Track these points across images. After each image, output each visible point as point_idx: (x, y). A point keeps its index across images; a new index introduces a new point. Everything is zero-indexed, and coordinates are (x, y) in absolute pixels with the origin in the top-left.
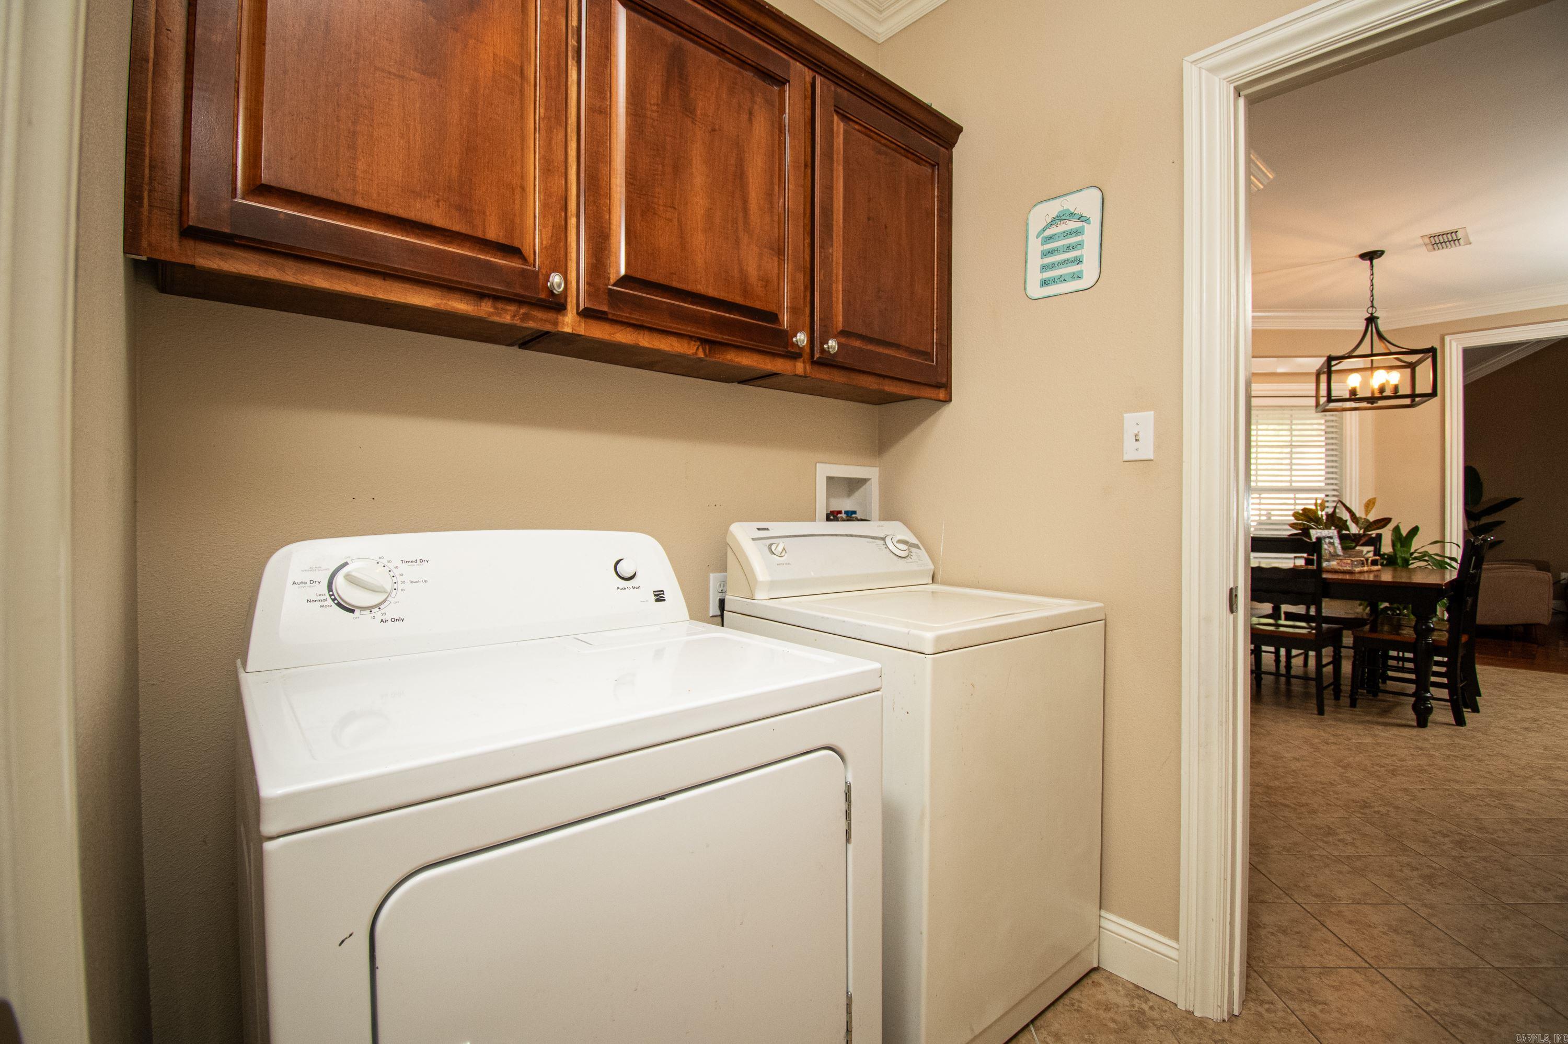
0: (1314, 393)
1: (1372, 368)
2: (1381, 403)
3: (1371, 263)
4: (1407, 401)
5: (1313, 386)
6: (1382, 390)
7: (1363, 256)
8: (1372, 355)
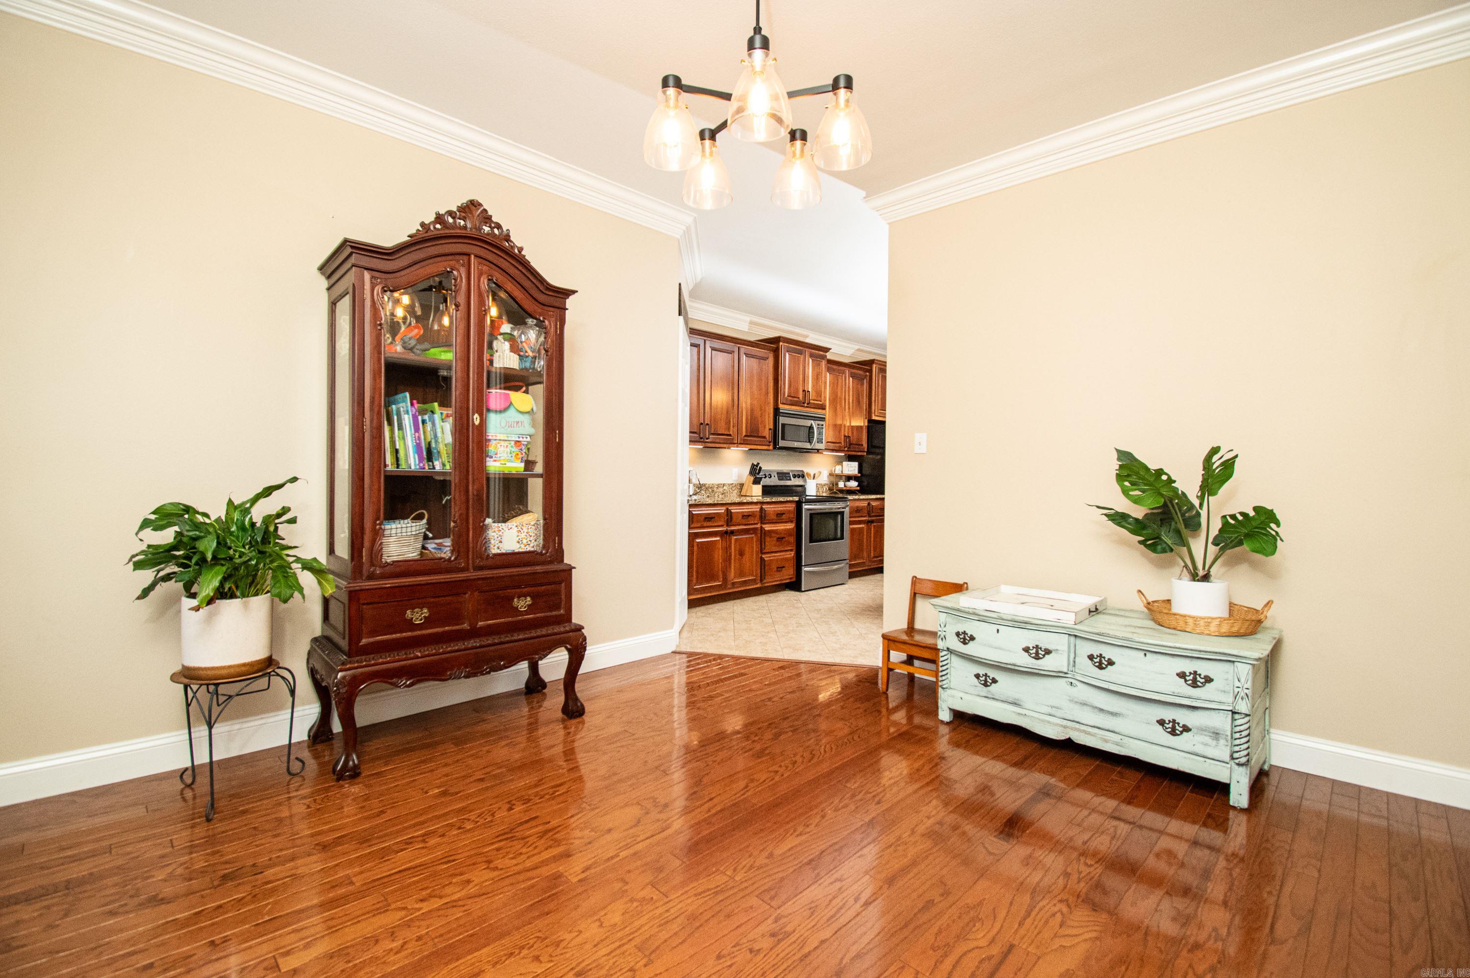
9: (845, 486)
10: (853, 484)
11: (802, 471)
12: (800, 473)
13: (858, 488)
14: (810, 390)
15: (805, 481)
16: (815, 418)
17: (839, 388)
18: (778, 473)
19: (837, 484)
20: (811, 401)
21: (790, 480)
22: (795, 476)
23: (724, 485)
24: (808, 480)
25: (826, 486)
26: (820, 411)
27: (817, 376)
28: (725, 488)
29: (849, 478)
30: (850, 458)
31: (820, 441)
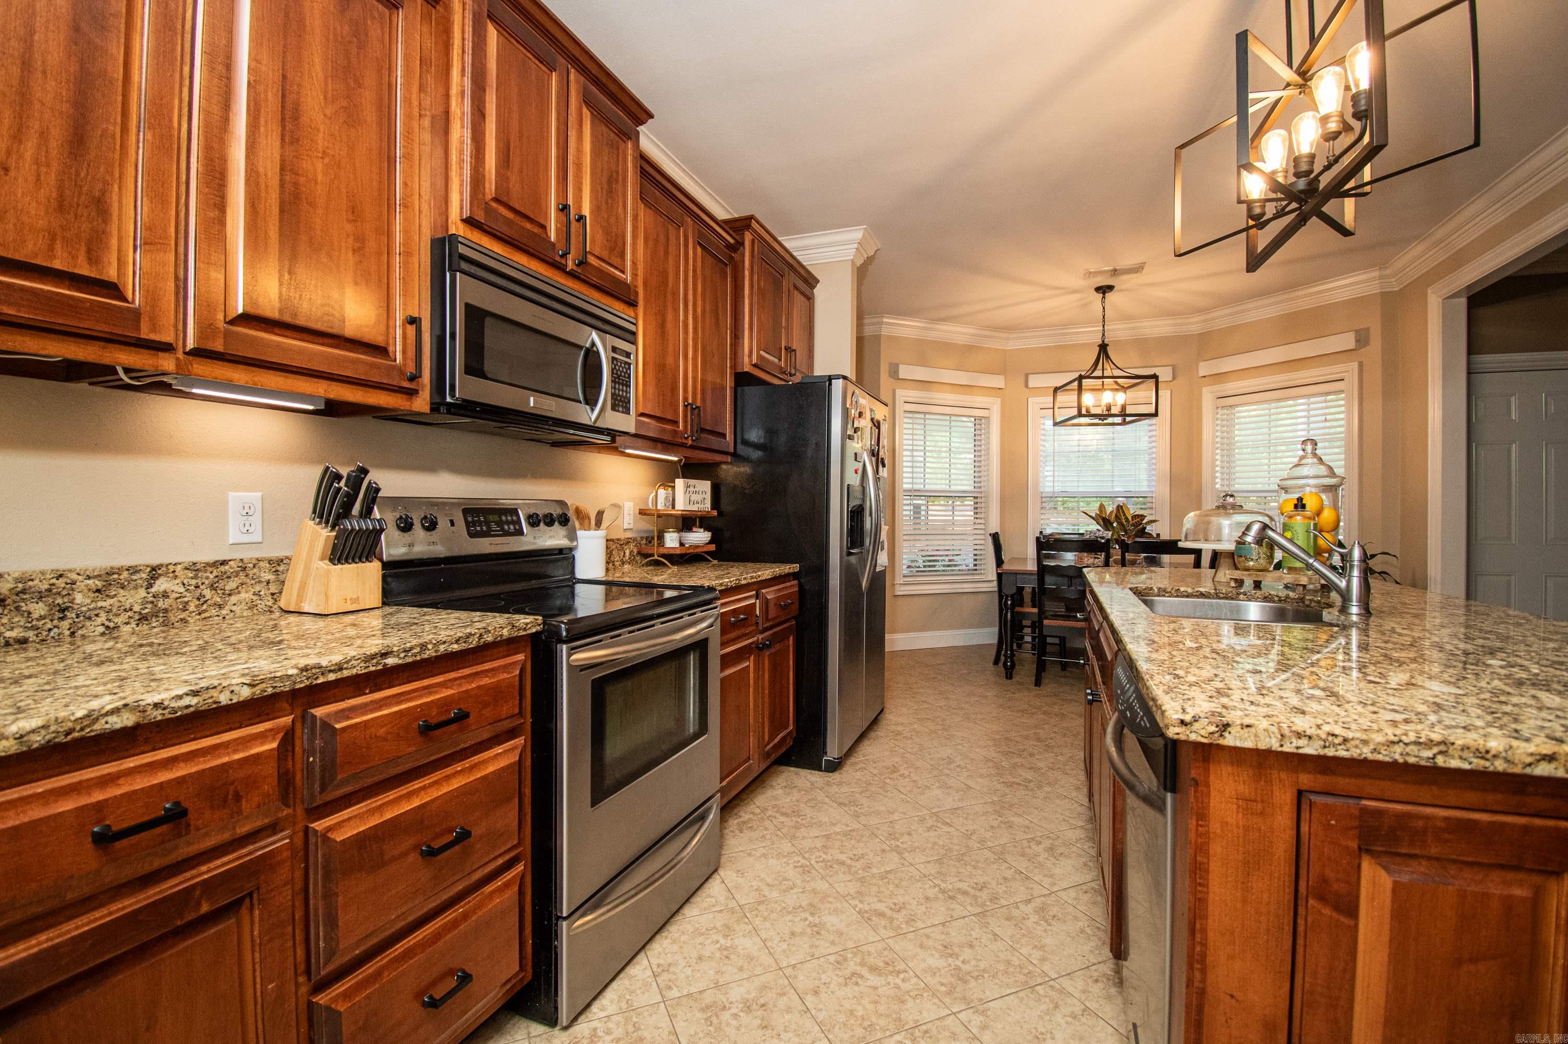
0: (1076, 405)
1: (1103, 389)
2: (1110, 420)
3: (1104, 297)
4: (1118, 420)
5: (1075, 397)
6: (1109, 408)
7: (1098, 289)
8: (1103, 377)
9: (682, 544)
10: (699, 537)
11: (562, 503)
12: (556, 511)
13: (712, 547)
14: (586, 211)
15: (572, 536)
16: (605, 326)
17: (671, 261)
18: (466, 512)
19: (661, 538)
20: (592, 260)
21: (520, 532)
22: (534, 521)
23: (155, 572)
24: (580, 533)
25: (632, 546)
26: (618, 307)
27: (610, 182)
28: (161, 585)
29: (687, 522)
30: (691, 470)
31: (620, 403)
